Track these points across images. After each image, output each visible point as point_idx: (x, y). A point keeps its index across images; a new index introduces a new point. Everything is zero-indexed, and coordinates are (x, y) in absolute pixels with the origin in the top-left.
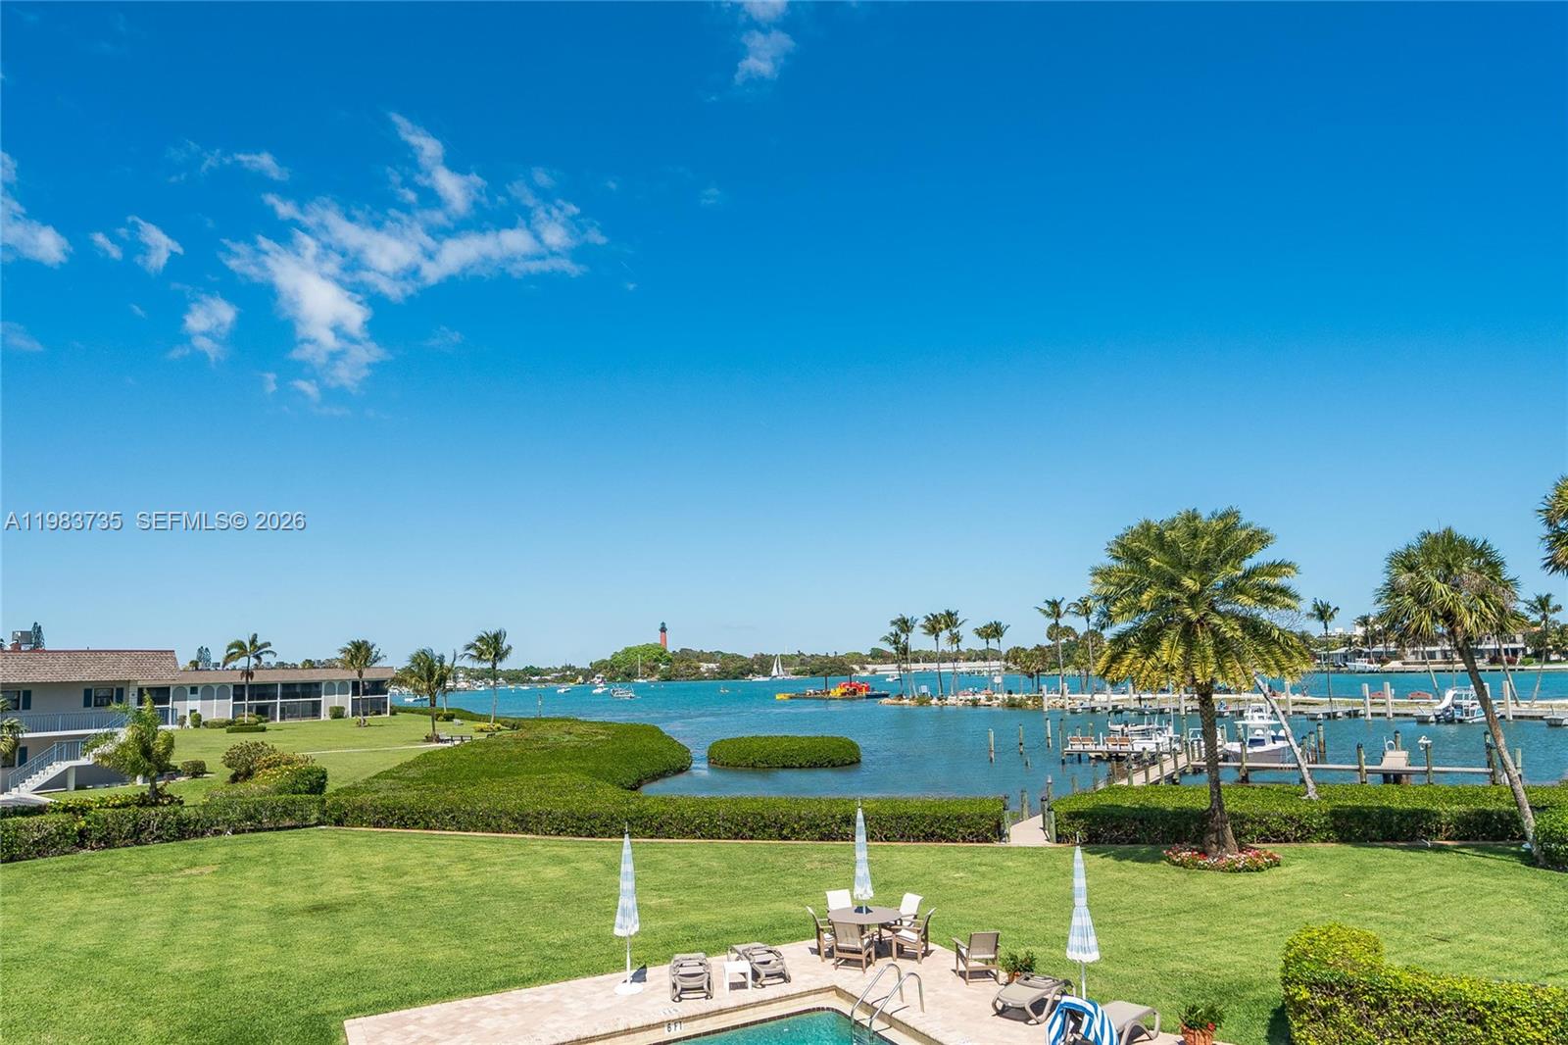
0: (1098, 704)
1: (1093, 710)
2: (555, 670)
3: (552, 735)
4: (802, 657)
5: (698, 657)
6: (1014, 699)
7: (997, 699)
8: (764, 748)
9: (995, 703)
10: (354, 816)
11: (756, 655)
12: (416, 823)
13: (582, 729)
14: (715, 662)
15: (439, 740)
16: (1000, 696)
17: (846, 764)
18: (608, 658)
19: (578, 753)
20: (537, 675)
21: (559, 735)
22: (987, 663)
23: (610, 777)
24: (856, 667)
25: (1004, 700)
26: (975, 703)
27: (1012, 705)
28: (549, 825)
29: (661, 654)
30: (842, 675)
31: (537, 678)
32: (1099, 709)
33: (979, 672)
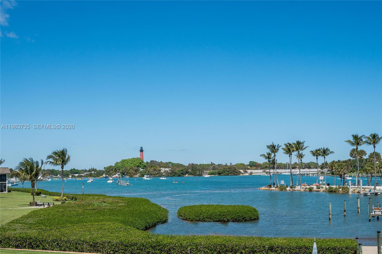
0: (379, 191)
1: (376, 194)
2: (85, 171)
3: (96, 203)
4: (214, 165)
5: (160, 165)
6: (332, 188)
7: (322, 188)
8: (209, 210)
9: (321, 190)
10: (5, 242)
11: (189, 164)
12: (38, 246)
13: (110, 200)
14: (168, 167)
15: (37, 205)
16: (324, 187)
17: (252, 220)
18: (113, 165)
19: (112, 212)
20: (77, 173)
21: (99, 203)
22: (311, 170)
23: (132, 224)
24: (242, 171)
25: (327, 188)
26: (311, 190)
27: (331, 191)
28: (109, 249)
29: (140, 164)
30: (235, 175)
31: (77, 175)
32: (379, 193)
33: (307, 174)
